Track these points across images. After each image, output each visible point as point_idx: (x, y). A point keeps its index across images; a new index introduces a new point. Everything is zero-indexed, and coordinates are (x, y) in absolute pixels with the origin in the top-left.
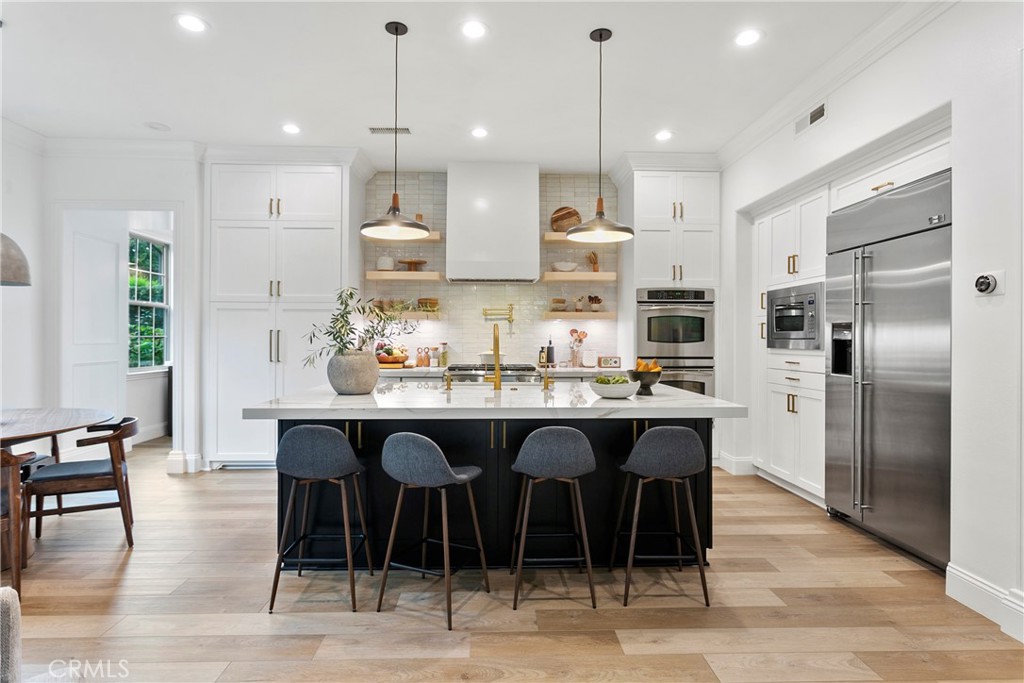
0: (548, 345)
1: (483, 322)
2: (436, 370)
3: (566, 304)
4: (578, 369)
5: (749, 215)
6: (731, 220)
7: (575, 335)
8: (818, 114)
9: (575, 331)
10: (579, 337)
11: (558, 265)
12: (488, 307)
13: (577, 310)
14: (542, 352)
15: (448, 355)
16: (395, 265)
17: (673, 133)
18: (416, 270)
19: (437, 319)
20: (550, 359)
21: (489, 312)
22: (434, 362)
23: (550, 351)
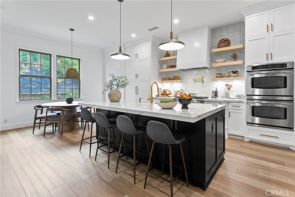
0: (215, 90)
1: (194, 83)
3: (222, 75)
4: (227, 99)
7: (227, 86)
9: (228, 85)
10: (229, 87)
11: (217, 61)
13: (227, 77)
14: (213, 92)
18: (173, 68)
19: (180, 82)
20: (216, 95)
21: (196, 79)
23: (216, 92)
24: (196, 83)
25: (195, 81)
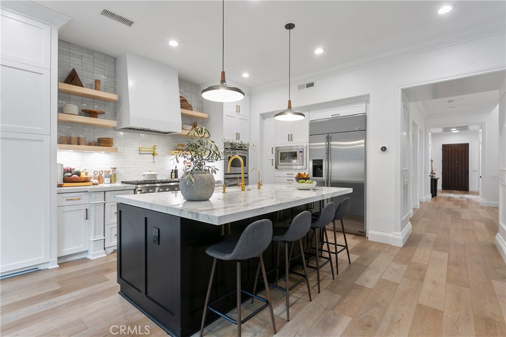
0: (175, 168)
1: (139, 155)
2: (109, 185)
5: (264, 116)
6: (257, 118)
7: (186, 163)
8: (310, 85)
9: (186, 161)
12: (141, 146)
14: (172, 173)
15: (117, 176)
16: (79, 112)
17: (250, 75)
18: (93, 117)
19: (107, 152)
20: (176, 176)
21: (142, 149)
22: (107, 180)
23: (176, 171)
24: (142, 155)
25: (142, 152)
